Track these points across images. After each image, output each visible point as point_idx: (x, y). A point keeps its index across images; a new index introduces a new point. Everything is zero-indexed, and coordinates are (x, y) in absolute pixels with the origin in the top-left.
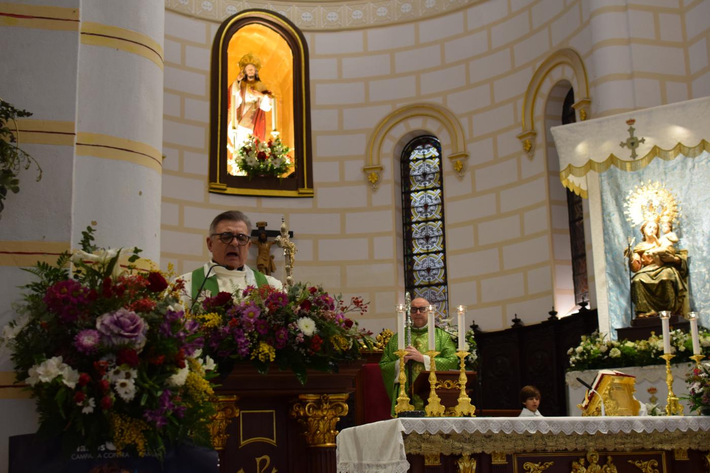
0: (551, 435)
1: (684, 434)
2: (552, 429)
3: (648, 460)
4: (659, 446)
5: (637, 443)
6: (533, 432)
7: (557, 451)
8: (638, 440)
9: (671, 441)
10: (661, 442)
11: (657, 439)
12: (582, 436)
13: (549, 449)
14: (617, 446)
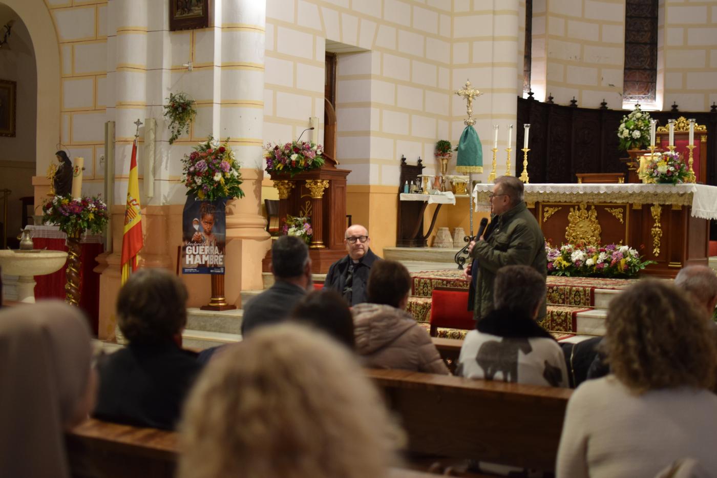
0: (551, 193)
1: (631, 195)
2: (553, 191)
3: (617, 208)
4: (615, 201)
5: (602, 199)
6: (541, 192)
7: (555, 202)
8: (602, 197)
9: (623, 198)
10: (616, 199)
11: (614, 197)
12: (570, 194)
13: (550, 201)
14: (589, 200)
